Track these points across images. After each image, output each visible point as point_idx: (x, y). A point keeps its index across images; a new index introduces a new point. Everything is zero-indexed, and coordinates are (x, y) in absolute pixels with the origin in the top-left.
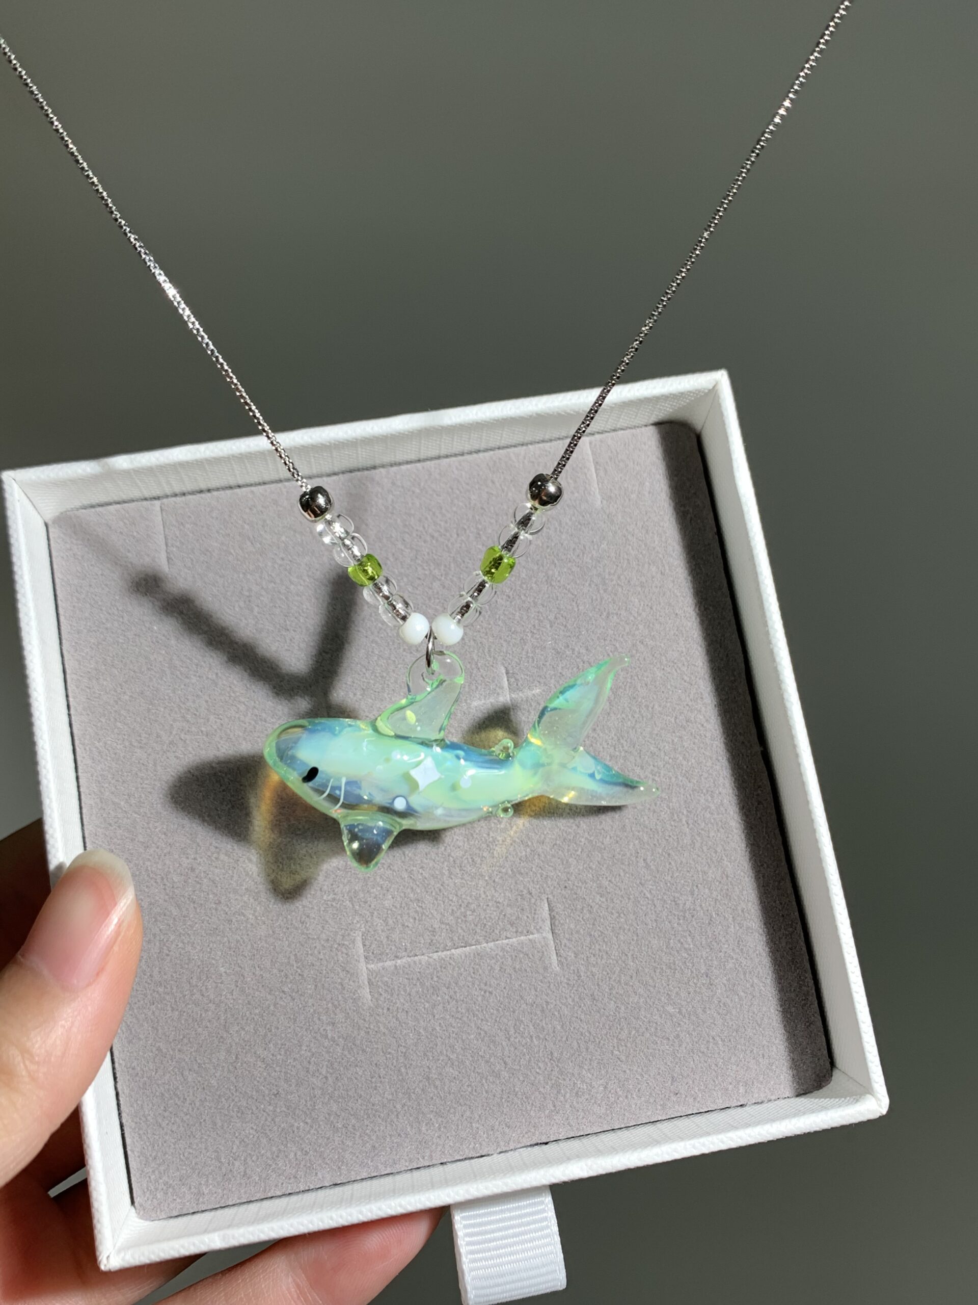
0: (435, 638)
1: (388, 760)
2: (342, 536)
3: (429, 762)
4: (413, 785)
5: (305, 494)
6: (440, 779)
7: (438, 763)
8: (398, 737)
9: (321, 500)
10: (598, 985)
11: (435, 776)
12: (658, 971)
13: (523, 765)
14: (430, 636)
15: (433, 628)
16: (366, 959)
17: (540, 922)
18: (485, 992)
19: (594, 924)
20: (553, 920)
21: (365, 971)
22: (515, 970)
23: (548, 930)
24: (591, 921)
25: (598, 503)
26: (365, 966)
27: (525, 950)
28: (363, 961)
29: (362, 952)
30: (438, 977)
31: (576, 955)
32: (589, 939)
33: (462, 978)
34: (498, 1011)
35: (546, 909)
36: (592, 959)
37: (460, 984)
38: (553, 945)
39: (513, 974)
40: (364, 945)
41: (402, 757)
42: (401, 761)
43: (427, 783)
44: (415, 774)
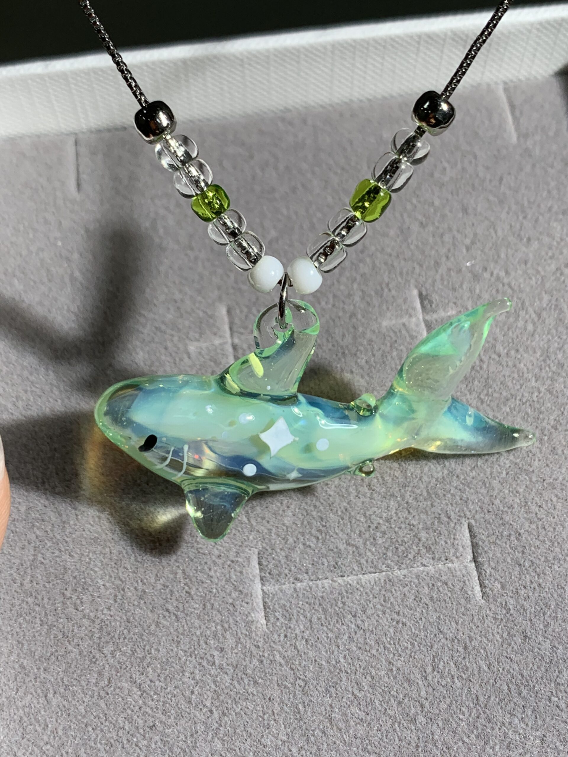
3: (281, 424)
4: (264, 448)
5: (143, 109)
6: (294, 441)
8: (244, 394)
10: (531, 621)
11: (289, 438)
16: (262, 579)
17: (461, 549)
18: (398, 622)
19: (523, 553)
20: (475, 546)
21: (260, 592)
22: (432, 598)
23: (470, 557)
24: (520, 549)
25: (514, 139)
26: (260, 586)
27: (444, 578)
28: (258, 580)
29: (258, 571)
30: (344, 603)
31: (503, 587)
32: (517, 568)
33: (371, 605)
34: (412, 644)
35: (467, 534)
36: (522, 592)
37: (369, 612)
38: (475, 573)
39: (430, 604)
40: (260, 564)
41: (250, 418)
42: (250, 422)
43: (279, 447)
44: (265, 437)
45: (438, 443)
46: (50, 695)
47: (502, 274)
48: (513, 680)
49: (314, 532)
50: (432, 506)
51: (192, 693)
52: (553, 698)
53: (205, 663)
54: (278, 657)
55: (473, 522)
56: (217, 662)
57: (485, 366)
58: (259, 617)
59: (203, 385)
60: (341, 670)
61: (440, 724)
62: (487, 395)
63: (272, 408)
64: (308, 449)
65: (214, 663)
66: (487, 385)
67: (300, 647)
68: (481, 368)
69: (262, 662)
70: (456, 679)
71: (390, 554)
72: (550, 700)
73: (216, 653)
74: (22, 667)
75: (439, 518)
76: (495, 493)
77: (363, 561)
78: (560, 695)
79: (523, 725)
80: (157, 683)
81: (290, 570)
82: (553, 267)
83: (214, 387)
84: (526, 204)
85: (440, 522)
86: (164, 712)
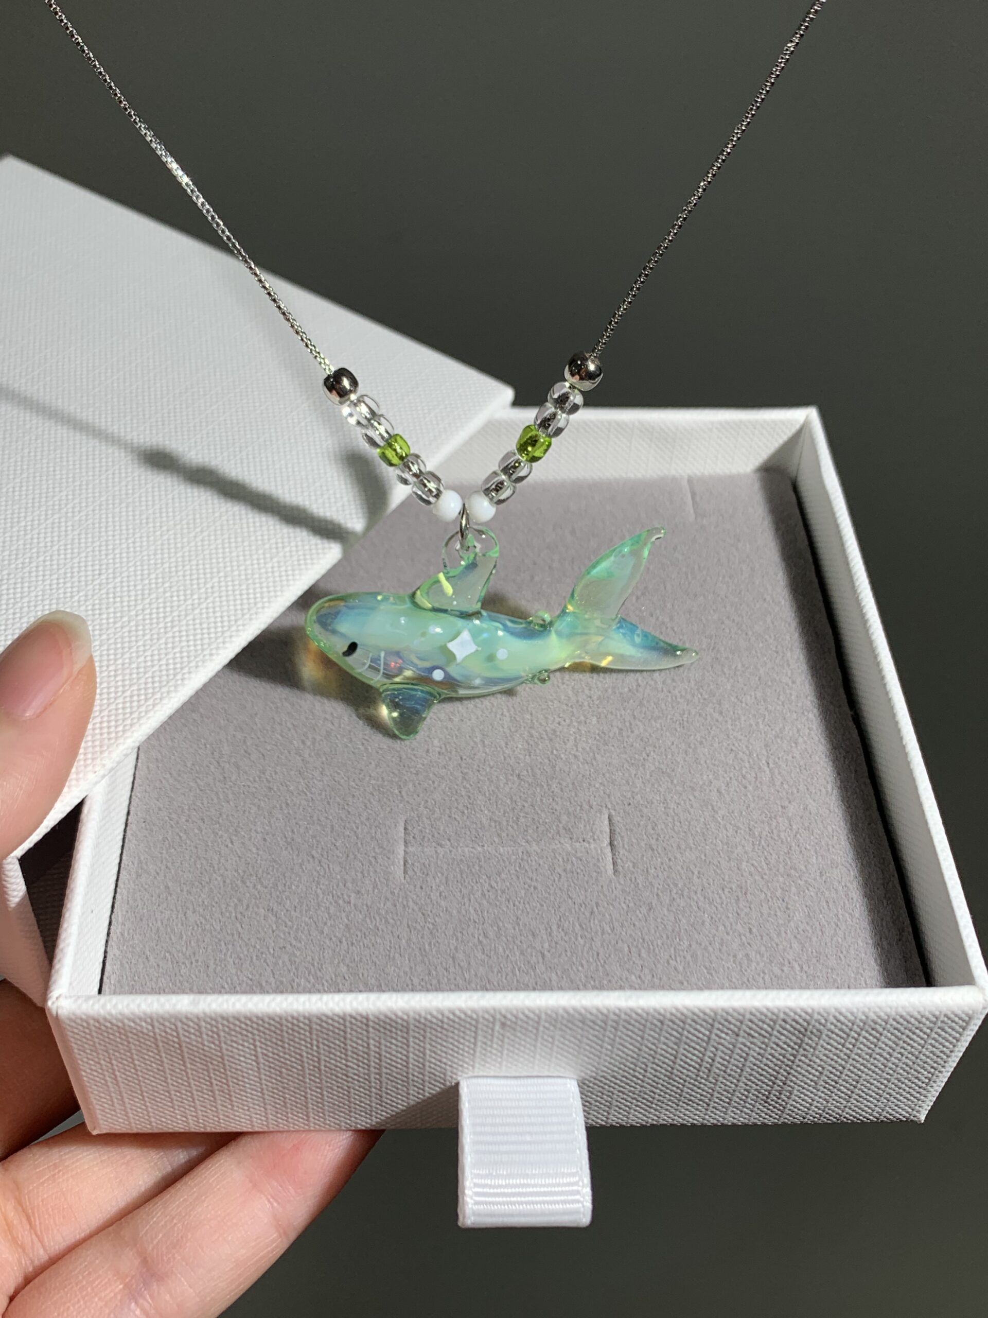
0: (468, 515)
1: (424, 634)
2: (368, 416)
3: (465, 635)
4: (451, 657)
5: (329, 377)
6: (477, 651)
7: (475, 634)
8: (435, 610)
9: (346, 383)
10: (658, 895)
11: (472, 648)
12: (726, 890)
13: (559, 634)
14: (464, 511)
15: (466, 506)
16: (405, 842)
17: (598, 832)
18: (530, 886)
19: (657, 840)
20: (612, 833)
21: (402, 853)
22: (565, 870)
23: (607, 841)
24: (655, 837)
25: (692, 518)
26: (403, 847)
27: (579, 855)
28: (402, 843)
29: (403, 835)
30: (481, 867)
31: (634, 865)
32: (650, 852)
33: (506, 871)
34: (542, 905)
35: (606, 822)
36: (652, 871)
37: (503, 876)
38: (610, 855)
39: (563, 874)
40: (405, 829)
41: (438, 630)
42: (438, 634)
43: (464, 655)
44: (452, 646)
45: (610, 658)
46: (189, 913)
47: (667, 620)
48: (635, 943)
49: (461, 807)
50: (576, 795)
51: (325, 924)
52: (671, 961)
53: (341, 902)
54: (411, 903)
55: (613, 813)
56: (352, 902)
57: (641, 690)
58: (399, 872)
59: (400, 599)
60: (470, 919)
61: (559, 973)
62: (641, 712)
63: (460, 623)
64: (491, 658)
65: (349, 903)
66: (641, 704)
67: (433, 897)
68: (637, 691)
69: (395, 906)
70: (579, 938)
71: (530, 831)
72: (668, 963)
73: (353, 895)
74: (167, 887)
75: (581, 806)
76: (636, 790)
77: (504, 834)
78: (678, 960)
79: (639, 981)
80: (293, 913)
81: (433, 836)
82: (716, 617)
83: (408, 604)
84: (696, 567)
85: (581, 809)
86: (296, 938)
